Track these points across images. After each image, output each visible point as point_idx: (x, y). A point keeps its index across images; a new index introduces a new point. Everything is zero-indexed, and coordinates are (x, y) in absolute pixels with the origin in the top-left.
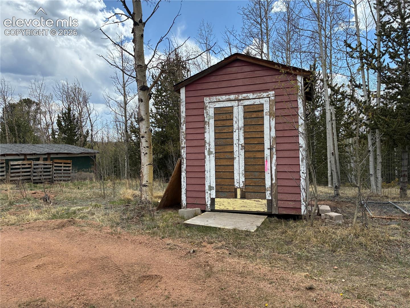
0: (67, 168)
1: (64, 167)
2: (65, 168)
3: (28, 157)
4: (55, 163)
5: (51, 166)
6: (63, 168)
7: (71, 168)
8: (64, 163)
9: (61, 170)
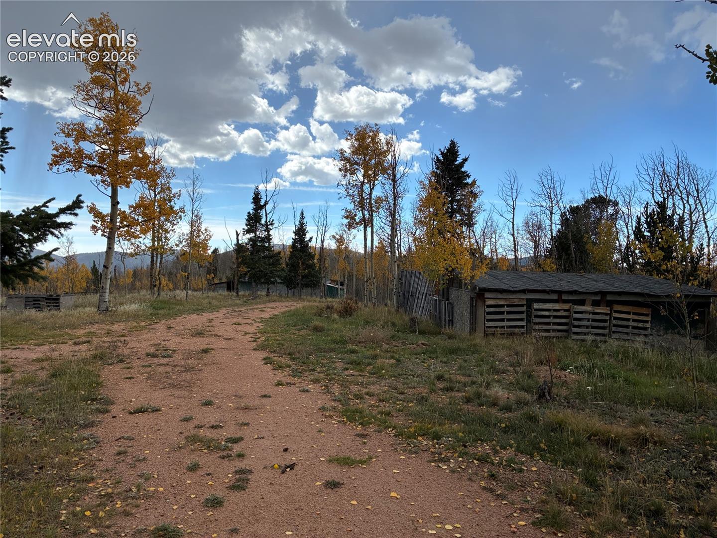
0: (641, 325)
1: (634, 320)
2: (635, 324)
3: (564, 297)
4: (616, 312)
5: (607, 318)
6: (631, 323)
7: (648, 325)
8: (634, 314)
9: (627, 327)
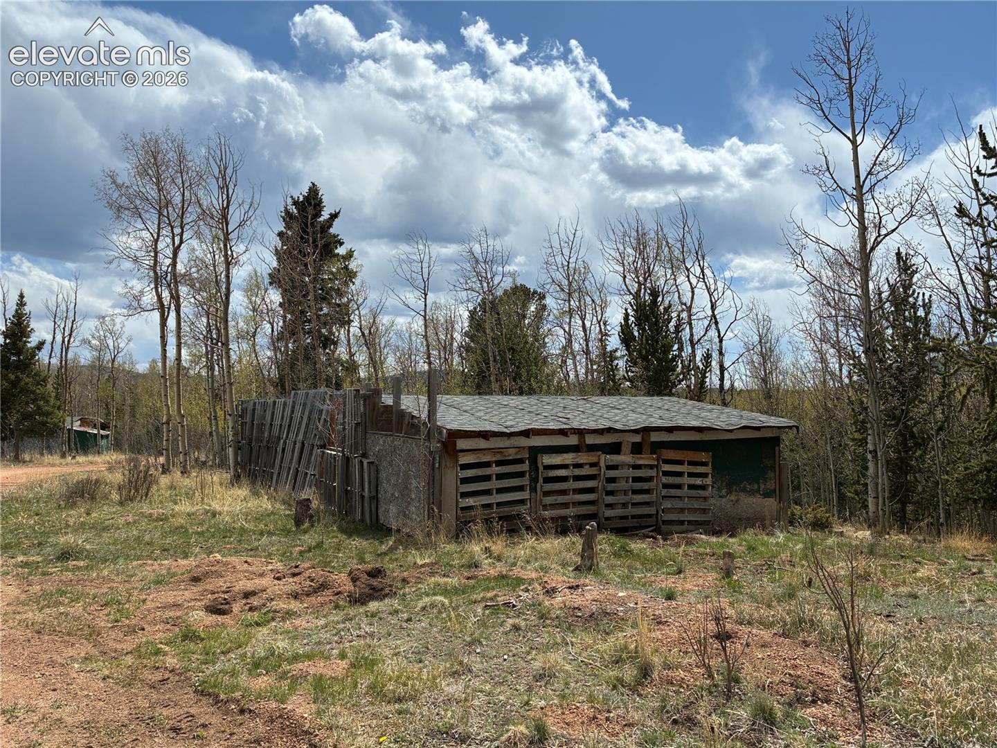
0: (699, 481)
1: (691, 475)
2: (692, 481)
3: (590, 440)
4: (666, 462)
5: (653, 473)
6: (686, 480)
7: (709, 481)
8: (691, 463)
9: (679, 487)
